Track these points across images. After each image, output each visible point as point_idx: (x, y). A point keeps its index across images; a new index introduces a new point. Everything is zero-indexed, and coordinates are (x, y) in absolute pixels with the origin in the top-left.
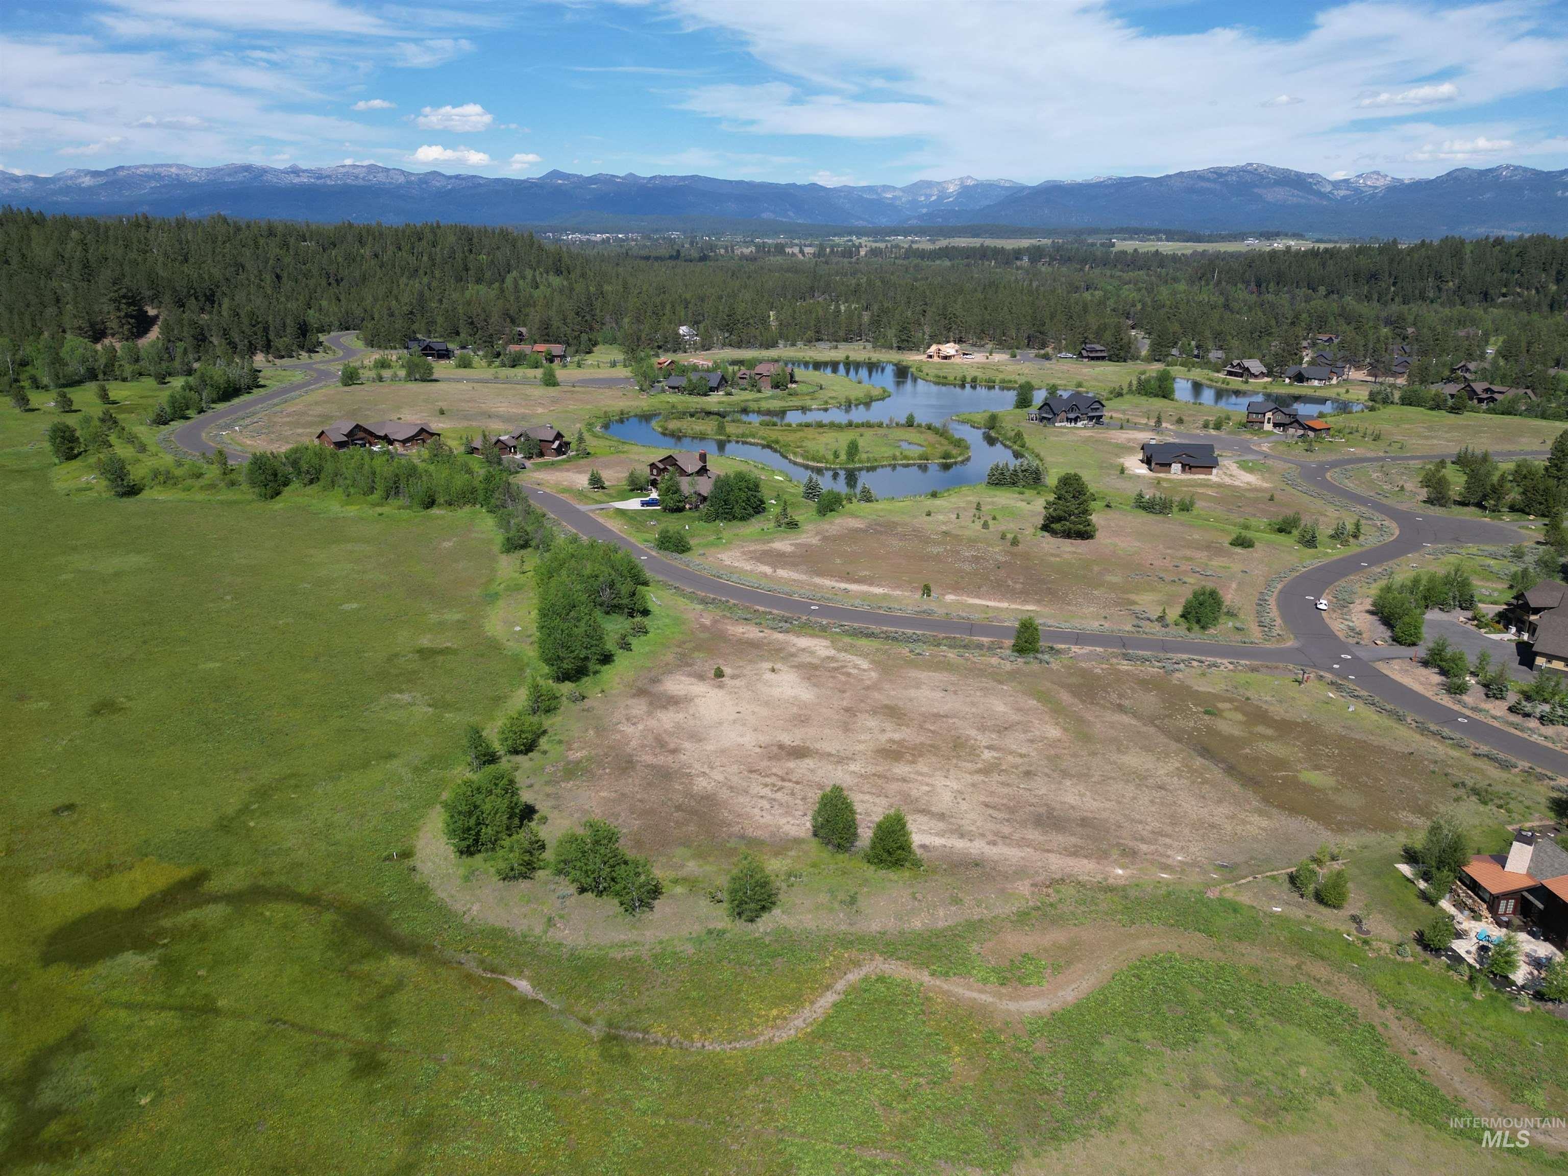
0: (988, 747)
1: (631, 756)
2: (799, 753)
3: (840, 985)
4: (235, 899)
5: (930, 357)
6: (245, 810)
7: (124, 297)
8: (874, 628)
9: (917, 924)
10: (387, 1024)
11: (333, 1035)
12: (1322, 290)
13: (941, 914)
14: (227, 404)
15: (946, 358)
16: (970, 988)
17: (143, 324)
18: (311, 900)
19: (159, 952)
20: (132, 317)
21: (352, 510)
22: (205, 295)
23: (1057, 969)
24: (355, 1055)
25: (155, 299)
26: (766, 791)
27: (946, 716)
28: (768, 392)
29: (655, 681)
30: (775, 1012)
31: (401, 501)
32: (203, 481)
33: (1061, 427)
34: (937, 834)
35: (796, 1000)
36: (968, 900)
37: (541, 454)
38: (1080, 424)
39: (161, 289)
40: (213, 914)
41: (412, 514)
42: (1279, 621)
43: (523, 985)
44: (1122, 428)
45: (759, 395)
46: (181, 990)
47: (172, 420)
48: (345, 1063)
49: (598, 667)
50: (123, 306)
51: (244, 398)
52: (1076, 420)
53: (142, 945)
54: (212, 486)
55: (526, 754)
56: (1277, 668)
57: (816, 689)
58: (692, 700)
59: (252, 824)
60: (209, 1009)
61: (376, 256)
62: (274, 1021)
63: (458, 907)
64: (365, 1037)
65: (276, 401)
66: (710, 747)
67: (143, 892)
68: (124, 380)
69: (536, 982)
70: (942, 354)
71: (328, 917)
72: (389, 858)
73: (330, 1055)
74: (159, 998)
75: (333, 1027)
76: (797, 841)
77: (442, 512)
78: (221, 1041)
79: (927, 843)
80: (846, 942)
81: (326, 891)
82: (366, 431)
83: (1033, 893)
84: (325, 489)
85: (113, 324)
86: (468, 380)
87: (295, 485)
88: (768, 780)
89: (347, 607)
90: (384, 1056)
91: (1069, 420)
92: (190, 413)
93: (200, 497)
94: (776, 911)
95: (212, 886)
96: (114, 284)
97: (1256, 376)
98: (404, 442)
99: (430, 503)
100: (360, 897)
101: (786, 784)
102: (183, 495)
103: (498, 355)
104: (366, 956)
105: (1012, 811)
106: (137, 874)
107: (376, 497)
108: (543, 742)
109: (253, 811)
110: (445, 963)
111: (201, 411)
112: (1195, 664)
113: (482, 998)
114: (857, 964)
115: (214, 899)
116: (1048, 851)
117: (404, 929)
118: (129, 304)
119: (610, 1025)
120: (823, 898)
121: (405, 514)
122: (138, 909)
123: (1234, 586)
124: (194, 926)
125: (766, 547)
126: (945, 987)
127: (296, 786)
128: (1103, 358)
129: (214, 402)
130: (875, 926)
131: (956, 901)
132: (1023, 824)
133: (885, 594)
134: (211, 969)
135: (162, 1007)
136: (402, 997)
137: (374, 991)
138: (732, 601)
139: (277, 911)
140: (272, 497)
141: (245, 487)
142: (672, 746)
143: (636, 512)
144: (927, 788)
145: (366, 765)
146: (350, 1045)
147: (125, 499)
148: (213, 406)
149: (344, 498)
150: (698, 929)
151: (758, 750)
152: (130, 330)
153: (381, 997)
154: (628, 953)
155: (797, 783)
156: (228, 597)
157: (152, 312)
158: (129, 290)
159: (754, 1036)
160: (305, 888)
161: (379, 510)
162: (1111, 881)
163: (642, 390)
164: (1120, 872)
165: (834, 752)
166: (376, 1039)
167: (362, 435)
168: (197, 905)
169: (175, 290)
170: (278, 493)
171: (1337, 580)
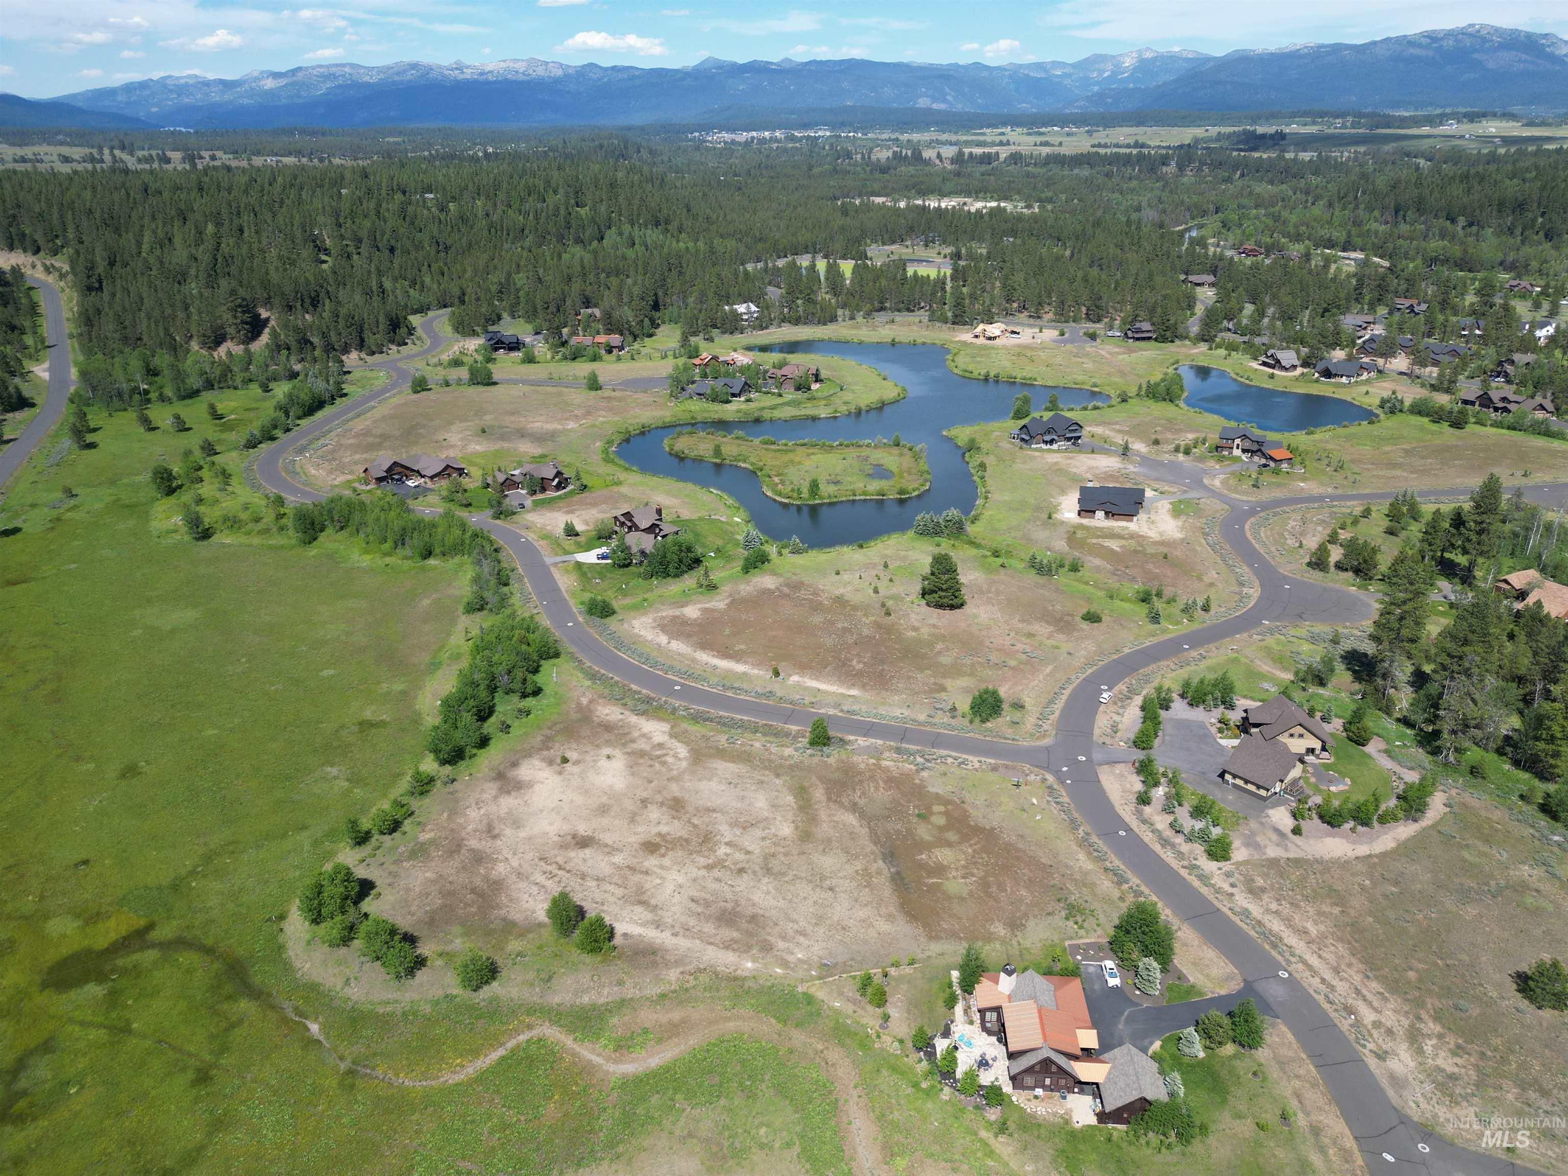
0: (727, 844)
1: (463, 840)
2: (584, 842)
3: (511, 1044)
4: (167, 946)
5: (976, 337)
6: (193, 873)
7: (240, 306)
8: (714, 712)
9: (586, 999)
10: (224, 1049)
11: (190, 1055)
12: (1462, 221)
13: (606, 992)
14: (312, 418)
15: (990, 338)
16: (593, 1051)
17: (256, 327)
18: (209, 951)
19: (110, 984)
20: (246, 323)
21: (366, 561)
22: (310, 297)
23: (660, 1041)
24: (199, 1070)
25: (268, 302)
26: (541, 879)
27: (714, 811)
28: (790, 394)
29: (515, 764)
30: (459, 1061)
31: (407, 552)
32: (261, 526)
33: (1036, 450)
34: (642, 925)
35: (475, 1053)
36: (629, 983)
37: (544, 489)
38: (1055, 446)
39: (272, 294)
40: (150, 956)
41: (413, 565)
42: (1057, 713)
43: (314, 1028)
44: (1093, 452)
45: (779, 400)
46: (114, 1015)
47: (260, 443)
48: (190, 1075)
49: (475, 751)
50: (239, 315)
51: (327, 411)
52: (1052, 442)
53: (101, 978)
54: (267, 531)
55: (390, 834)
56: (1014, 768)
57: (631, 778)
58: (532, 786)
59: (194, 884)
60: (126, 1030)
61: (487, 215)
62: (160, 1042)
63: (297, 964)
64: (208, 1057)
65: (350, 415)
66: (522, 834)
67: (113, 936)
68: (236, 388)
69: (324, 1028)
70: (988, 334)
71: (216, 965)
72: (270, 919)
73: (184, 1070)
74: (100, 1019)
75: (192, 1049)
76: (540, 925)
77: (437, 562)
78: (127, 1053)
79: (629, 932)
80: (532, 1010)
81: (221, 945)
82: (402, 466)
83: (678, 979)
84: (351, 535)
85: (231, 330)
86: (524, 382)
87: (329, 531)
88: (549, 868)
89: (325, 673)
90: (214, 1072)
91: (1046, 442)
92: (278, 433)
93: (256, 541)
94: (495, 984)
95: (155, 935)
96: (231, 295)
97: (1286, 369)
98: (432, 478)
99: (428, 554)
100: (241, 952)
101: (561, 873)
102: (243, 539)
103: (564, 344)
104: (229, 997)
105: (707, 904)
106: (112, 923)
107: (388, 546)
108: (407, 825)
109: (198, 873)
110: (273, 1007)
111: (288, 430)
112: (950, 760)
113: (285, 1036)
114: (530, 1027)
115: (153, 945)
116: (711, 944)
117: (257, 980)
118: (244, 312)
119: (354, 1063)
120: (531, 975)
121: (408, 564)
122: (107, 949)
123: (1049, 669)
124: (135, 967)
125: (677, 612)
126: (578, 1049)
127: (233, 853)
128: (1149, 338)
129: (299, 418)
130: (557, 999)
131: (620, 983)
132: (708, 918)
133: (744, 673)
134: (135, 1000)
135: (100, 1026)
136: (237, 1031)
137: (224, 1025)
138: (616, 678)
139: (186, 958)
140: (310, 543)
141: (291, 532)
142: (496, 832)
143: (592, 566)
144: (658, 881)
145: (284, 836)
146: (198, 1063)
147: (200, 543)
148: (298, 422)
149: (364, 545)
150: (440, 993)
151: (556, 839)
152: (246, 335)
153: (226, 1030)
154: (389, 1009)
155: (568, 872)
156: (244, 660)
157: (264, 314)
158: (244, 299)
159: (438, 1077)
160: (209, 942)
161: (388, 560)
162: (739, 972)
163: (671, 396)
164: (749, 965)
165: (610, 843)
166: (213, 1060)
167: (400, 469)
168: (142, 949)
169: (283, 294)
170: (315, 539)
171: (1146, 665)
